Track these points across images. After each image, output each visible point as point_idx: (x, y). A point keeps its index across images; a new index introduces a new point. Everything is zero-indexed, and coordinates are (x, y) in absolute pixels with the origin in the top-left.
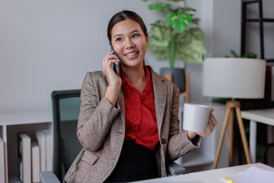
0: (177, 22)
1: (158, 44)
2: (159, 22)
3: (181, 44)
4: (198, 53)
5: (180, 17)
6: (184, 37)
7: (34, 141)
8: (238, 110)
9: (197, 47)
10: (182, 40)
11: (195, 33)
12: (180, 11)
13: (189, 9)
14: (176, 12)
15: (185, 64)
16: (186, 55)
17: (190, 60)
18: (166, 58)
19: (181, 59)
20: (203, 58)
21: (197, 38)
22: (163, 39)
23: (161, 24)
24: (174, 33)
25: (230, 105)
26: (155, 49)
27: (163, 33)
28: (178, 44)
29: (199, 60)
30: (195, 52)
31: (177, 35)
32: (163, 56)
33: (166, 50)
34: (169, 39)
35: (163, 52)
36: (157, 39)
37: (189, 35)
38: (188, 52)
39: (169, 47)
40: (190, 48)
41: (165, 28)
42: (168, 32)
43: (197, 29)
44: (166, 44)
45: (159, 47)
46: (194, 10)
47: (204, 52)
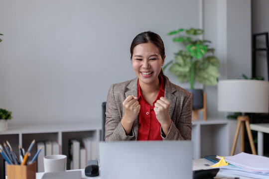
0: (196, 51)
1: (181, 69)
2: (181, 52)
3: (200, 69)
4: (213, 76)
5: (198, 47)
6: (203, 64)
7: (82, 146)
8: (247, 123)
9: (212, 71)
10: (202, 66)
11: (212, 60)
12: (198, 43)
13: (205, 41)
14: (194, 43)
15: (204, 86)
16: (205, 79)
17: (208, 83)
18: (187, 82)
19: (201, 82)
20: (217, 80)
21: (213, 64)
22: (185, 65)
23: (183, 53)
24: (194, 60)
25: (241, 119)
26: (178, 73)
27: (184, 61)
28: (197, 69)
29: (215, 82)
30: (211, 76)
31: (196, 63)
32: (185, 80)
33: (188, 74)
34: (190, 65)
35: (185, 76)
36: (180, 65)
37: (207, 62)
38: (206, 76)
39: (190, 71)
40: (207, 73)
41: (187, 56)
42: (188, 60)
43: (213, 57)
44: (187, 69)
45: (181, 72)
46: (210, 42)
47: (218, 75)
